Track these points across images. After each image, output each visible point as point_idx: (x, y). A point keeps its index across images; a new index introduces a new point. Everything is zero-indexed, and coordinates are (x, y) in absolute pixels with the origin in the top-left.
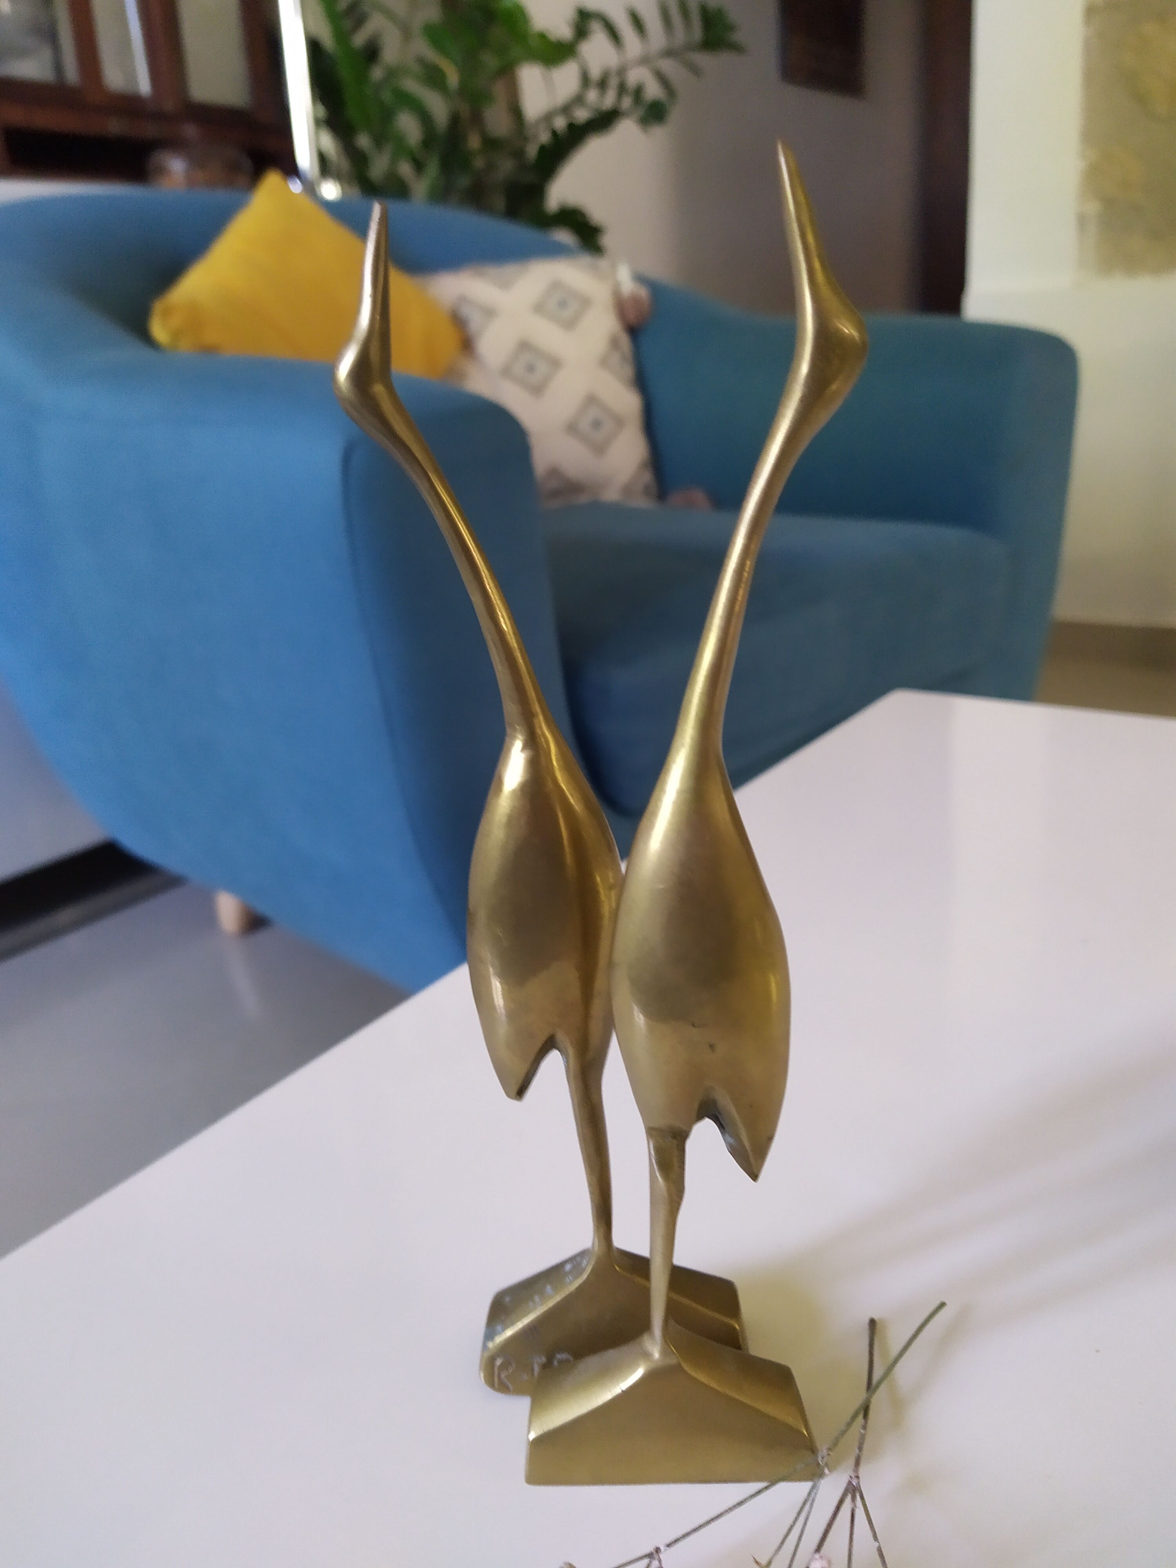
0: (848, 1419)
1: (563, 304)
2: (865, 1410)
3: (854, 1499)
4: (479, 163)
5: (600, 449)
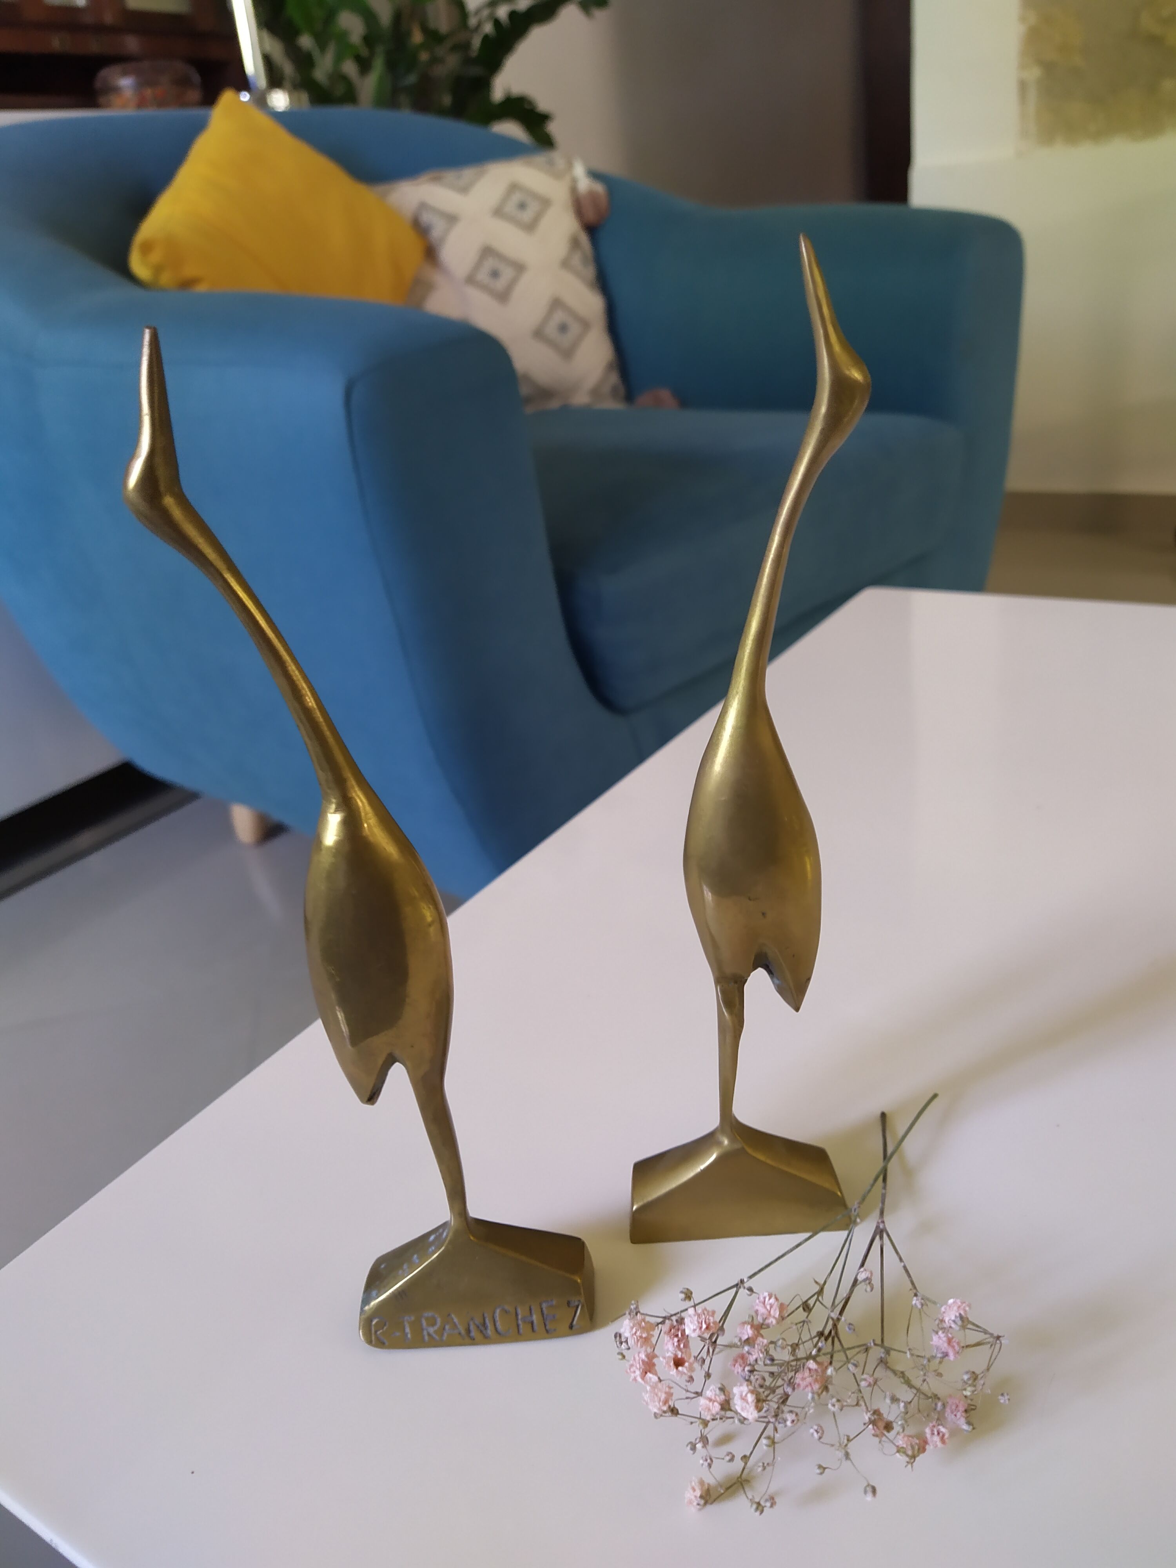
0: (871, 1181)
1: (522, 206)
2: (884, 1174)
3: (881, 1238)
4: (424, 56)
5: (567, 354)
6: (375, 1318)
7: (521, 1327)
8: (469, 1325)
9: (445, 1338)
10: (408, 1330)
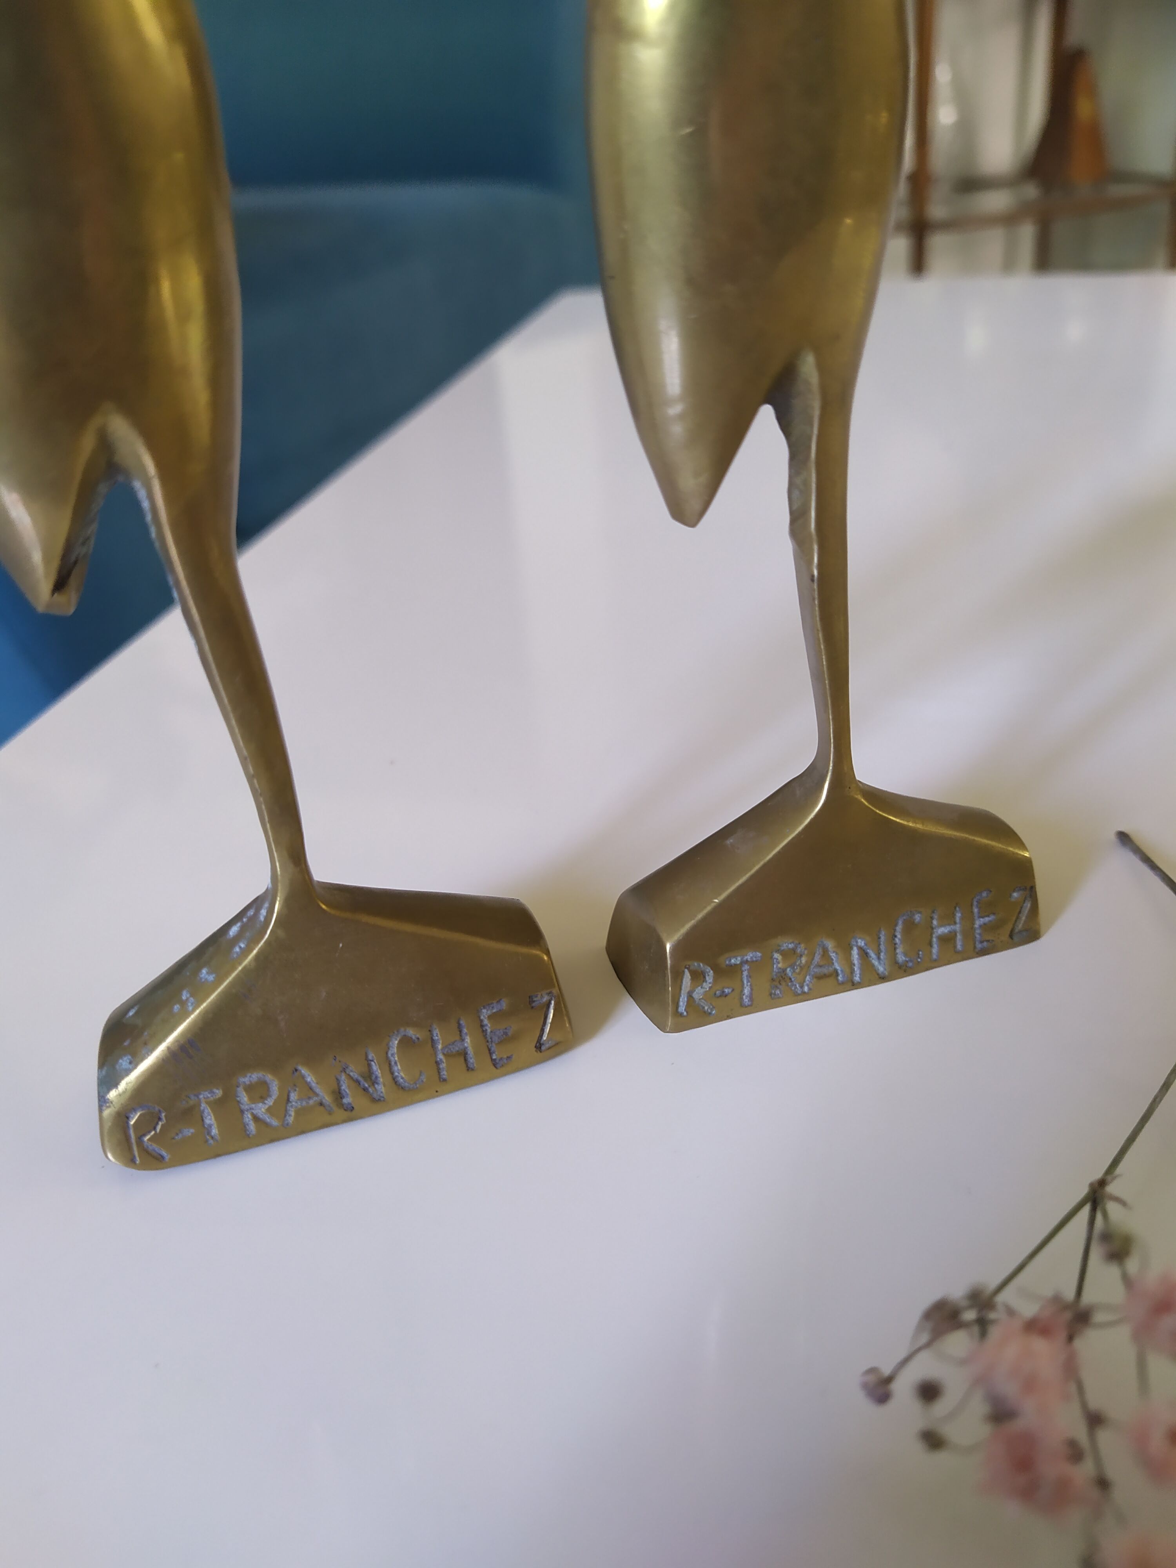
6: (134, 1110)
7: (443, 1065)
8: (338, 1081)
9: (291, 1120)
10: (210, 1119)
